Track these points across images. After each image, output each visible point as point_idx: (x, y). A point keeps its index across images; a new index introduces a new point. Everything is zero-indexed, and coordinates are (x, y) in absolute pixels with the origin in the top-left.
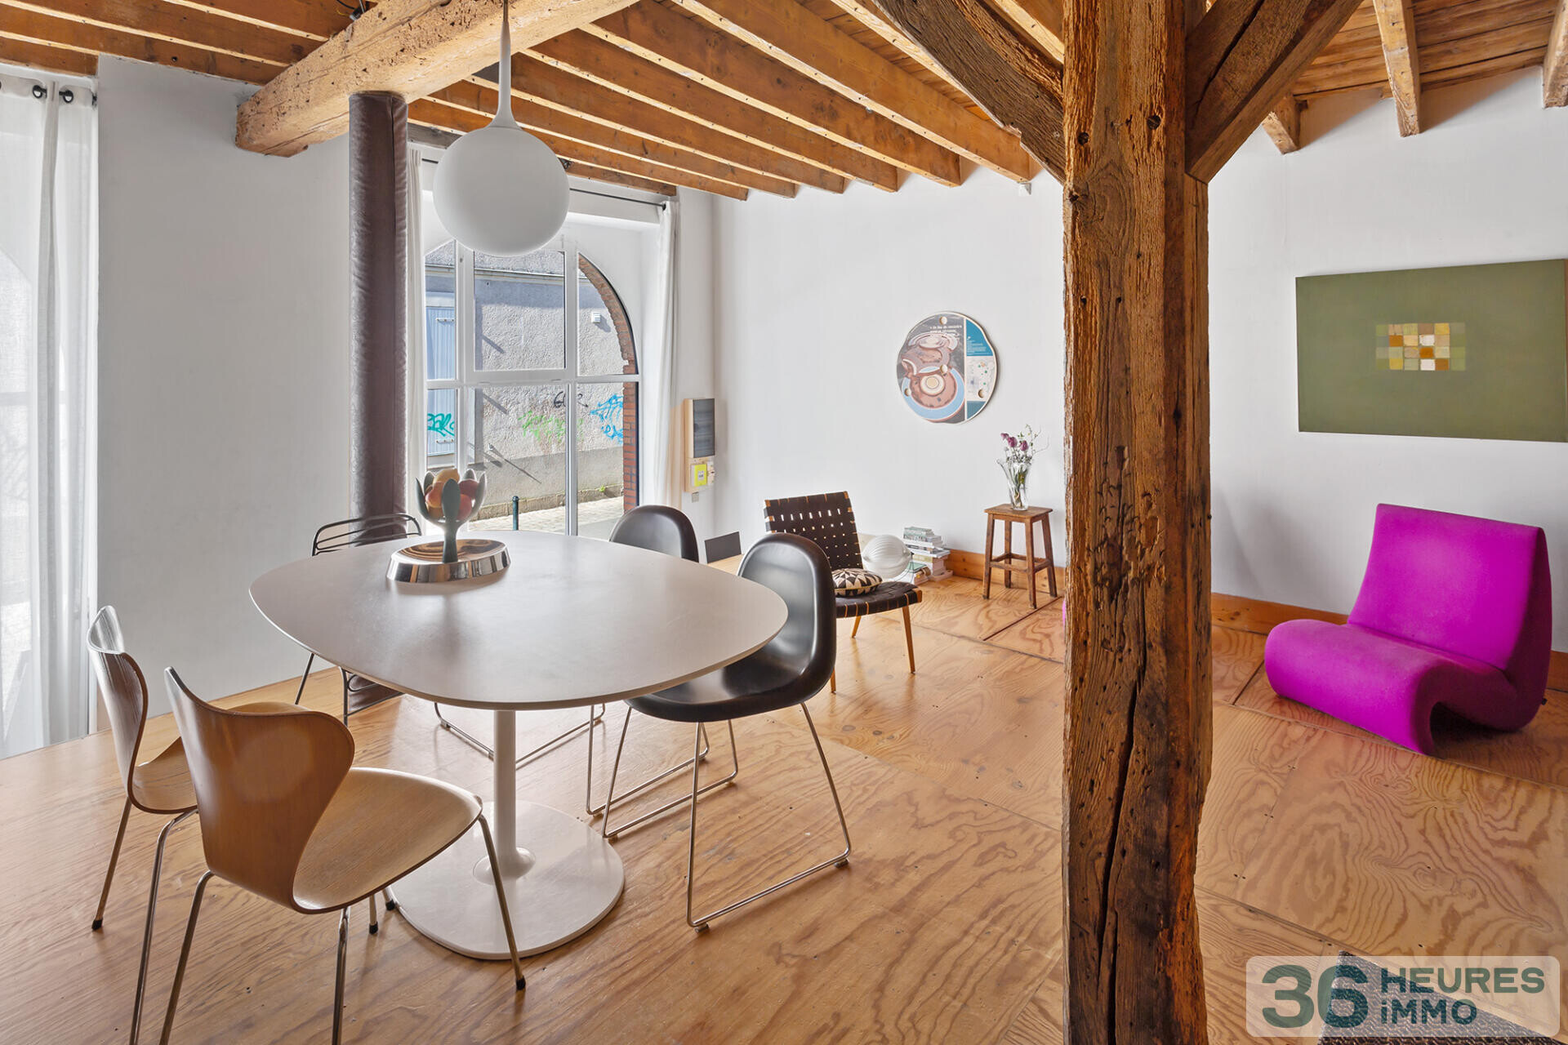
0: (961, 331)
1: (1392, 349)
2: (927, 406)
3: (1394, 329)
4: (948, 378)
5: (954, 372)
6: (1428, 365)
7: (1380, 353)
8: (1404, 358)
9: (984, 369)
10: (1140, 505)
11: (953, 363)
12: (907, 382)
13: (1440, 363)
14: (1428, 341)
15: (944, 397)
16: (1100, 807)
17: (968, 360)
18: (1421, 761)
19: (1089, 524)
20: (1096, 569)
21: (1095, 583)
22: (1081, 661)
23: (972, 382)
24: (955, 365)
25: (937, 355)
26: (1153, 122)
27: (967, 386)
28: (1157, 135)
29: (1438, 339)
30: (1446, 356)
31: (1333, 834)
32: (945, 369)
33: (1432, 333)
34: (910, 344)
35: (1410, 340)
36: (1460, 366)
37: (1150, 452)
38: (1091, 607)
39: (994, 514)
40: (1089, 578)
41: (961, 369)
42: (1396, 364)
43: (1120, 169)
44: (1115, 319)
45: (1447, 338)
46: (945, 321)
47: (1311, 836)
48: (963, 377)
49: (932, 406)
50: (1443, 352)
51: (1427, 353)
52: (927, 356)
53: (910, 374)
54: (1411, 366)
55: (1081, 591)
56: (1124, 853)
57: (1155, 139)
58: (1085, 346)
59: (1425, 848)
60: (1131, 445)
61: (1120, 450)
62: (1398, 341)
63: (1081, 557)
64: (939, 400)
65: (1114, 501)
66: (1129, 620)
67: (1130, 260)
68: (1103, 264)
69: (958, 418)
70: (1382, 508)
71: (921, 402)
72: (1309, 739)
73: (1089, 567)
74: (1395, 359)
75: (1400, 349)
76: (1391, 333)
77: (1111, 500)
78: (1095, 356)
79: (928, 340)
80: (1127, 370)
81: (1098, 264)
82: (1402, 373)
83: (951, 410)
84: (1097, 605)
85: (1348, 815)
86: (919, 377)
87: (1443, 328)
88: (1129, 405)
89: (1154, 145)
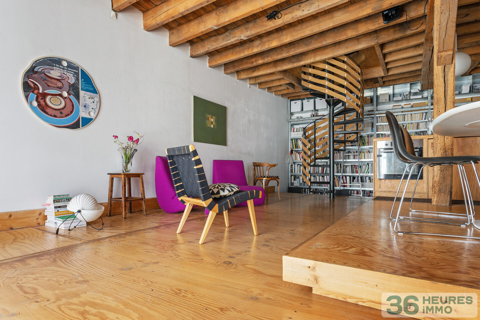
0: (77, 74)
1: (208, 121)
2: (51, 115)
4: (68, 100)
5: (72, 97)
6: (212, 126)
9: (93, 100)
11: (71, 92)
12: (33, 96)
15: (65, 112)
17: (82, 93)
23: (85, 106)
24: (73, 93)
25: (59, 84)
27: (81, 108)
30: (214, 124)
32: (65, 94)
34: (36, 69)
35: (210, 119)
36: (216, 127)
39: (112, 176)
41: (77, 97)
46: (65, 64)
48: (79, 102)
49: (55, 116)
52: (51, 82)
53: (36, 91)
64: (61, 113)
69: (75, 126)
70: (214, 161)
71: (47, 113)
74: (208, 124)
76: (208, 117)
79: (52, 72)
83: (71, 120)
86: (44, 95)
87: (214, 117)
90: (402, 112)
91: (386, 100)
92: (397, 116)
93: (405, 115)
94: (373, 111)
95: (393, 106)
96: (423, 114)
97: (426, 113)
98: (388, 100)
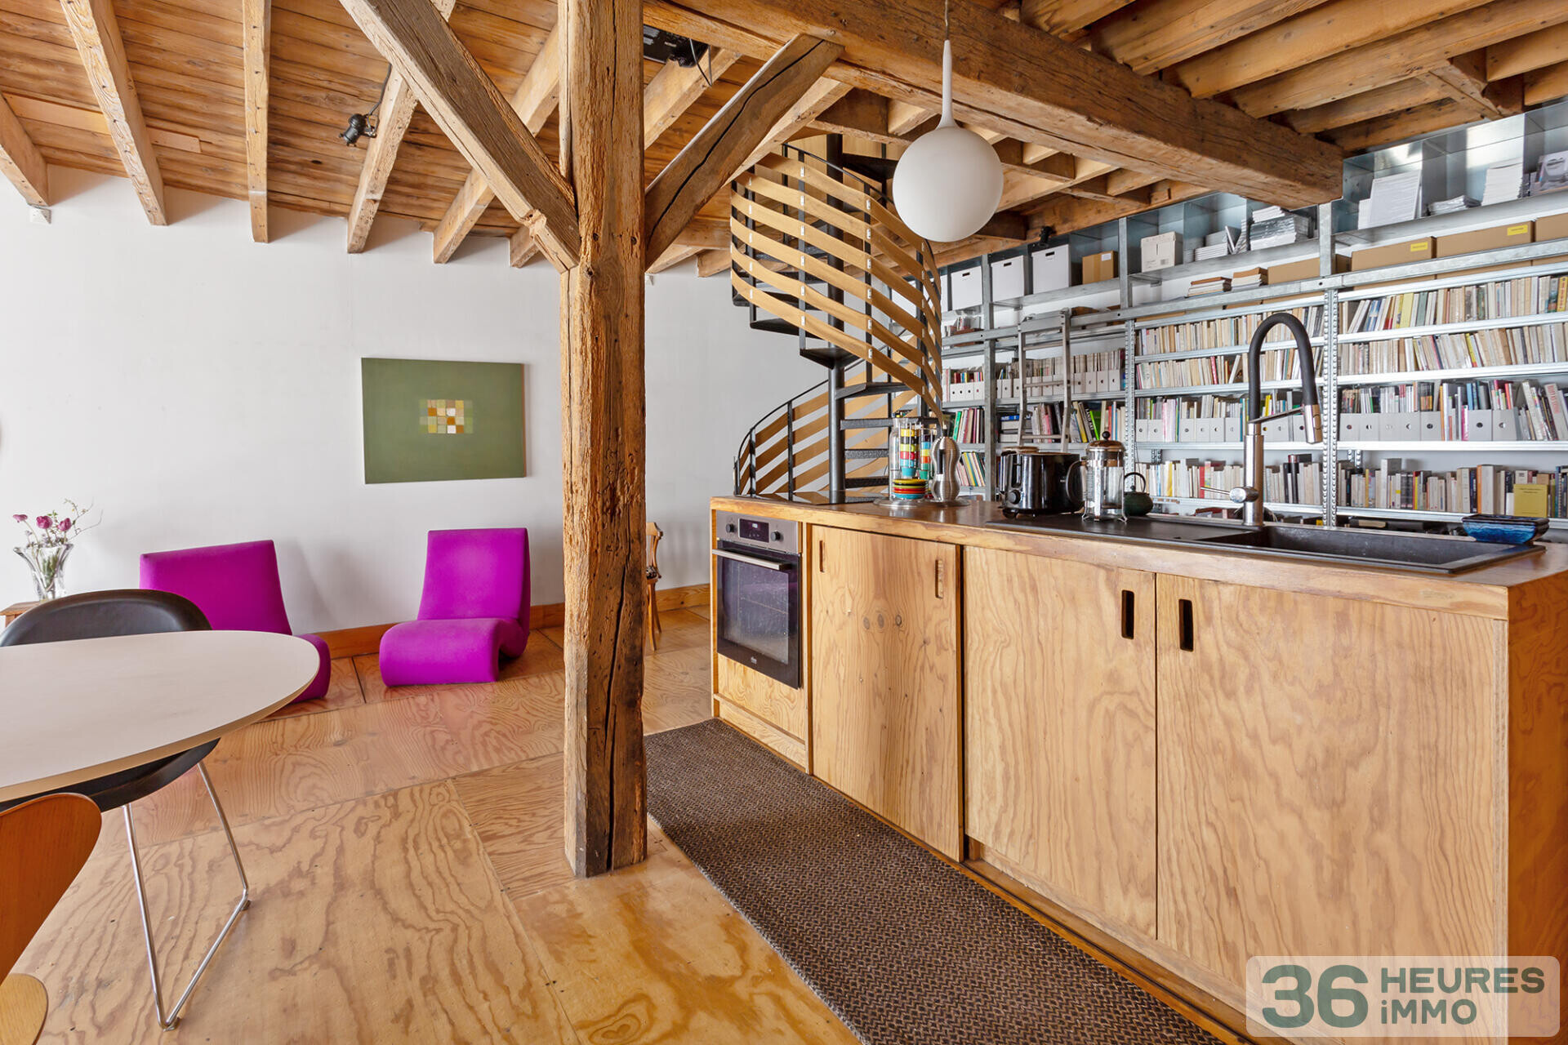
1: (430, 418)
3: (431, 403)
6: (452, 430)
7: (422, 421)
8: (438, 425)
10: (628, 460)
13: (459, 428)
14: (452, 412)
16: (605, 649)
18: (497, 686)
19: (599, 478)
20: (604, 504)
21: (603, 513)
22: (594, 563)
26: (634, 241)
28: (636, 247)
29: (457, 411)
30: (462, 423)
31: (493, 734)
33: (454, 407)
35: (441, 412)
36: (469, 430)
37: (633, 430)
38: (600, 528)
40: (599, 511)
42: (432, 430)
43: (616, 262)
44: (614, 352)
45: (462, 411)
47: (484, 740)
50: (460, 421)
51: (451, 421)
54: (441, 431)
55: (594, 520)
56: (619, 667)
57: (635, 251)
58: (598, 365)
59: (536, 719)
60: (623, 425)
61: (617, 430)
62: (433, 412)
63: (595, 500)
65: (614, 461)
66: (621, 530)
67: (622, 317)
68: (607, 317)
70: (431, 533)
72: (433, 700)
73: (599, 503)
74: (432, 425)
75: (435, 418)
76: (429, 406)
77: (611, 460)
78: (603, 373)
80: (620, 383)
81: (605, 317)
82: (436, 435)
84: (603, 526)
85: (491, 723)
87: (460, 403)
88: (621, 405)
89: (634, 254)
90: (1224, 307)
91: (1163, 262)
92: (1212, 323)
93: (1240, 317)
94: (1118, 307)
95: (1192, 283)
96: (1307, 312)
97: (1320, 307)
98: (1171, 263)
